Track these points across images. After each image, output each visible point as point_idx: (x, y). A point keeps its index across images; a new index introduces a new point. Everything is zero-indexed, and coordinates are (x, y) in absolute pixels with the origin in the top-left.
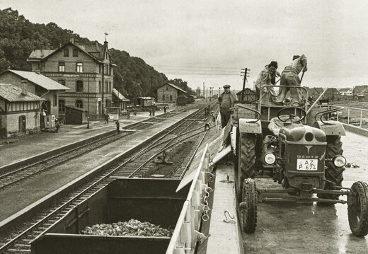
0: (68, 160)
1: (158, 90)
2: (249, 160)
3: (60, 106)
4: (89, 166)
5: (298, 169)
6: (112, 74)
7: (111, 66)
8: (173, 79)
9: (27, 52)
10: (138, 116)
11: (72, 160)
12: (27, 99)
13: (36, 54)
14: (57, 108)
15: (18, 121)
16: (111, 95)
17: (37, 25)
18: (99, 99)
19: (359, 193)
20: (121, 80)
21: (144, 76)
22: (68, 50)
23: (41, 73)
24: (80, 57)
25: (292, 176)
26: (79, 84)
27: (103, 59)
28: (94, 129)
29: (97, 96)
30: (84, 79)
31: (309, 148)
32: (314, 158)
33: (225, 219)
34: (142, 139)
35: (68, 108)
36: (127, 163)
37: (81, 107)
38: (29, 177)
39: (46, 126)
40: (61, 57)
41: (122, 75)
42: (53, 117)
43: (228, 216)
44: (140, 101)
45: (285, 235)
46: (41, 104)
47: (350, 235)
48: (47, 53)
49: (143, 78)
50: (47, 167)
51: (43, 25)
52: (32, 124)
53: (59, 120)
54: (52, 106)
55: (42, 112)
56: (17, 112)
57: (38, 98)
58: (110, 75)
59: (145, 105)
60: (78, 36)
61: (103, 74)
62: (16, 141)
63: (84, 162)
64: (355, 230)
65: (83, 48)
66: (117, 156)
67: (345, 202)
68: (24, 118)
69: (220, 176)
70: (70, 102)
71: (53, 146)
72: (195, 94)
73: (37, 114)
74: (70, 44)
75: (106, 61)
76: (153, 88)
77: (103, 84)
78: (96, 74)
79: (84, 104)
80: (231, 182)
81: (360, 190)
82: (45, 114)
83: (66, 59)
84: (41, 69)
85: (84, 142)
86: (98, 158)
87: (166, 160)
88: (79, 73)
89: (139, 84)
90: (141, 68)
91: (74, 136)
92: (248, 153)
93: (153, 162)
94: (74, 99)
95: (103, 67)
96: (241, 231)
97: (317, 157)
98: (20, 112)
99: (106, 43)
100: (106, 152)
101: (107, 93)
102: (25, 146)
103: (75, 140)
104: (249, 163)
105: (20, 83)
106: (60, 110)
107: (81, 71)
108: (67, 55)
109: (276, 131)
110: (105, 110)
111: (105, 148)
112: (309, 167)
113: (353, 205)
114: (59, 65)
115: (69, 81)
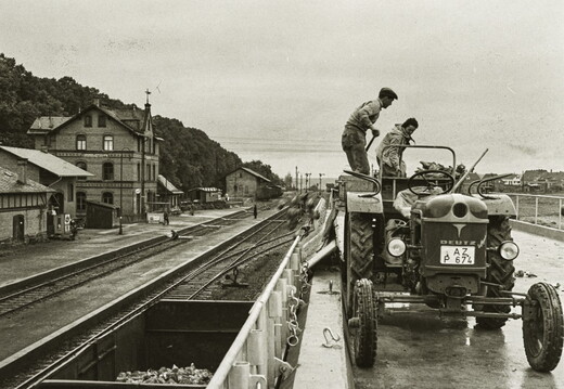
0: (89, 281)
1: (228, 178)
2: (363, 255)
3: (78, 201)
4: (121, 288)
5: (442, 262)
6: (157, 153)
7: (155, 140)
8: (249, 161)
9: (28, 120)
10: (196, 216)
11: (95, 281)
12: (25, 189)
13: (42, 123)
14: (73, 204)
15: (11, 224)
16: (155, 185)
17: (45, 80)
18: (138, 191)
19: (541, 300)
20: (171, 163)
21: (206, 158)
22: (90, 117)
23: (49, 151)
24: (109, 127)
25: (432, 274)
26: (108, 168)
27: (143, 131)
28: (130, 235)
29: (135, 185)
30: (115, 160)
31: (460, 227)
32: (468, 245)
33: (325, 343)
34: (201, 250)
35: (90, 204)
36: (178, 285)
37: (111, 202)
38: (27, 306)
39: (56, 232)
40: (80, 127)
41: (173, 155)
42: (68, 219)
43: (329, 338)
44: (199, 194)
45: (424, 371)
46: (48, 197)
47: (528, 370)
48: (58, 121)
49: (204, 160)
50: (55, 291)
51: (54, 80)
52: (33, 227)
53: (77, 222)
54: (66, 202)
55: (50, 209)
56: (9, 209)
57: (43, 188)
58: (154, 154)
59: (208, 200)
60: (107, 96)
61: (144, 153)
62: (8, 254)
63: (114, 283)
64: (535, 361)
65: (112, 113)
66: (163, 275)
67: (518, 317)
68: (21, 218)
69: (317, 285)
70: (94, 196)
71: (66, 261)
72: (283, 184)
73: (41, 212)
74: (94, 108)
75: (148, 133)
76: (218, 174)
77: (143, 168)
78: (133, 152)
79: (115, 199)
80: (336, 293)
81: (542, 296)
82: (54, 213)
83: (87, 131)
84: (49, 146)
85: (114, 254)
86: (135, 277)
87: (238, 281)
88: (108, 152)
89: (198, 168)
90: (202, 144)
91: (98, 246)
92: (363, 244)
93: (219, 283)
94: (100, 191)
95: (143, 142)
96: (352, 365)
97: (473, 243)
98: (15, 209)
99: (148, 105)
100: (147, 268)
101: (149, 181)
102: (23, 261)
103: (100, 252)
104: (363, 259)
105: (16, 166)
106: (78, 207)
107: (111, 149)
108: (89, 125)
109: (406, 210)
110: (147, 207)
111: (145, 262)
112: (462, 260)
113: (531, 321)
114: (77, 140)
115: (93, 163)
